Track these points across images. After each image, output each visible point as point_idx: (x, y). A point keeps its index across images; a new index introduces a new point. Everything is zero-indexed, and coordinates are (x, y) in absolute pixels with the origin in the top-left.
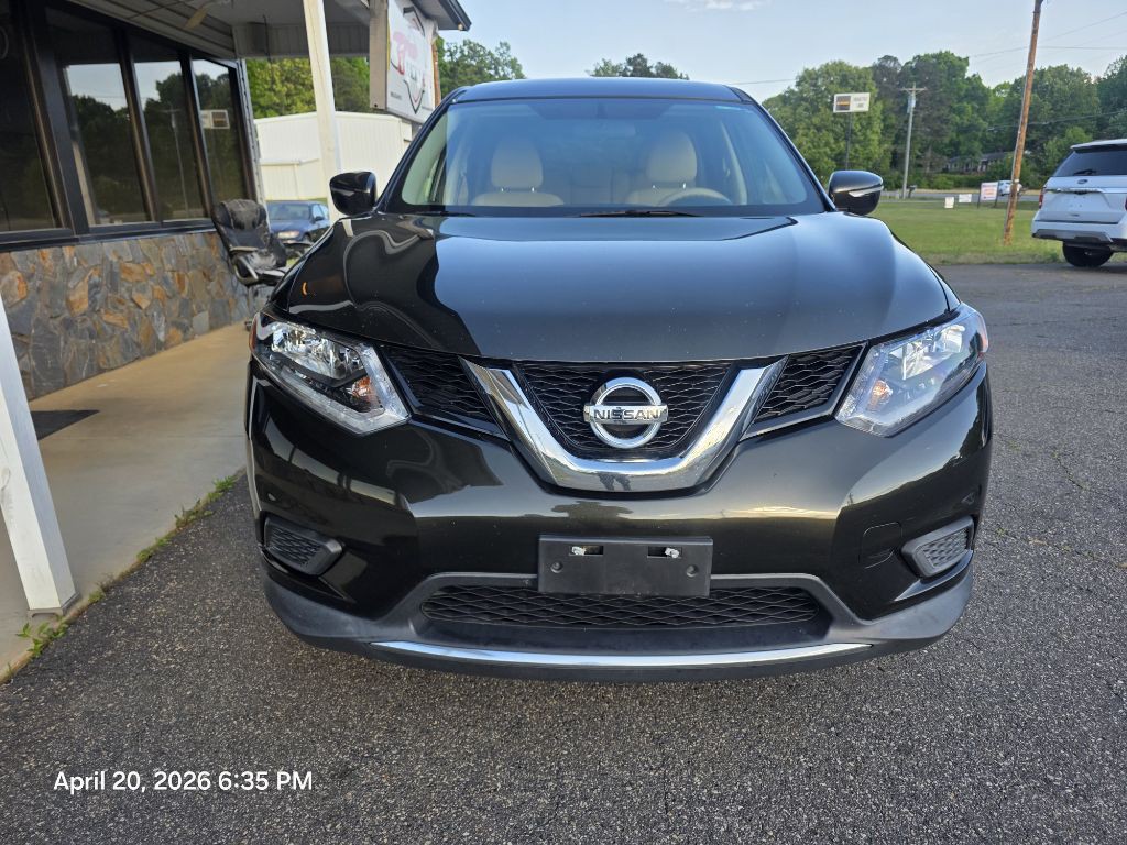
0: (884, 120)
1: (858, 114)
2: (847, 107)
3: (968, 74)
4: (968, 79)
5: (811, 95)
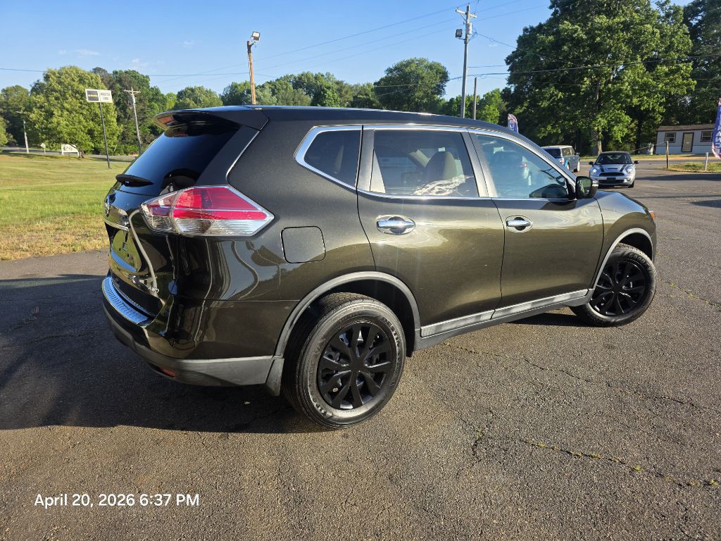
2: (97, 99)
3: (151, 86)
5: (59, 87)
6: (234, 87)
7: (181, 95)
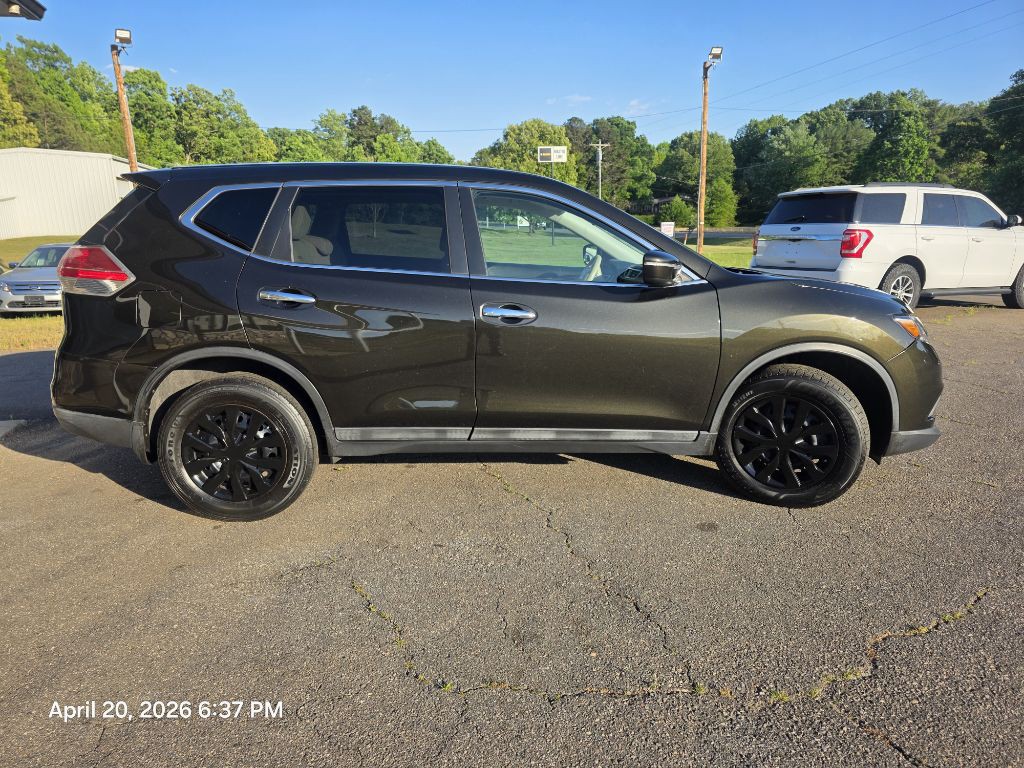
0: (578, 170)
1: (557, 164)
2: (549, 158)
3: (637, 135)
4: (638, 138)
5: (517, 147)
6: (753, 127)
7: (674, 144)
